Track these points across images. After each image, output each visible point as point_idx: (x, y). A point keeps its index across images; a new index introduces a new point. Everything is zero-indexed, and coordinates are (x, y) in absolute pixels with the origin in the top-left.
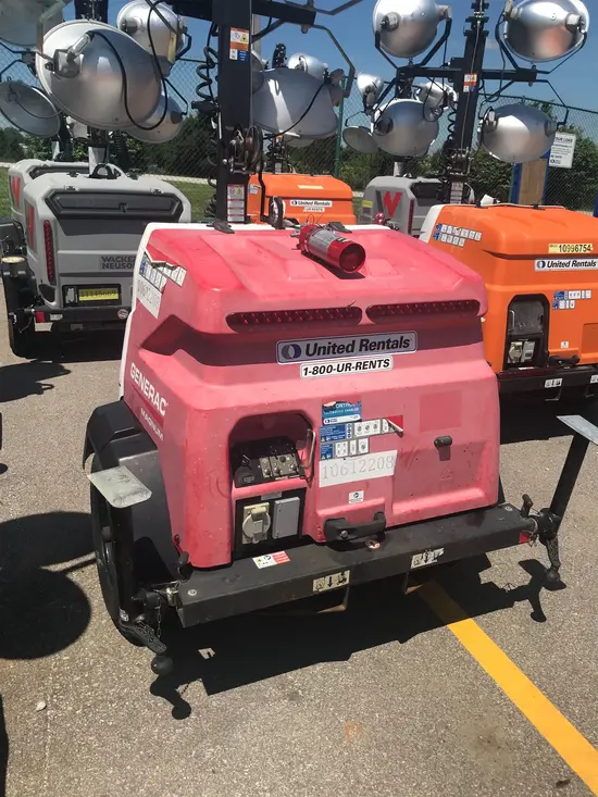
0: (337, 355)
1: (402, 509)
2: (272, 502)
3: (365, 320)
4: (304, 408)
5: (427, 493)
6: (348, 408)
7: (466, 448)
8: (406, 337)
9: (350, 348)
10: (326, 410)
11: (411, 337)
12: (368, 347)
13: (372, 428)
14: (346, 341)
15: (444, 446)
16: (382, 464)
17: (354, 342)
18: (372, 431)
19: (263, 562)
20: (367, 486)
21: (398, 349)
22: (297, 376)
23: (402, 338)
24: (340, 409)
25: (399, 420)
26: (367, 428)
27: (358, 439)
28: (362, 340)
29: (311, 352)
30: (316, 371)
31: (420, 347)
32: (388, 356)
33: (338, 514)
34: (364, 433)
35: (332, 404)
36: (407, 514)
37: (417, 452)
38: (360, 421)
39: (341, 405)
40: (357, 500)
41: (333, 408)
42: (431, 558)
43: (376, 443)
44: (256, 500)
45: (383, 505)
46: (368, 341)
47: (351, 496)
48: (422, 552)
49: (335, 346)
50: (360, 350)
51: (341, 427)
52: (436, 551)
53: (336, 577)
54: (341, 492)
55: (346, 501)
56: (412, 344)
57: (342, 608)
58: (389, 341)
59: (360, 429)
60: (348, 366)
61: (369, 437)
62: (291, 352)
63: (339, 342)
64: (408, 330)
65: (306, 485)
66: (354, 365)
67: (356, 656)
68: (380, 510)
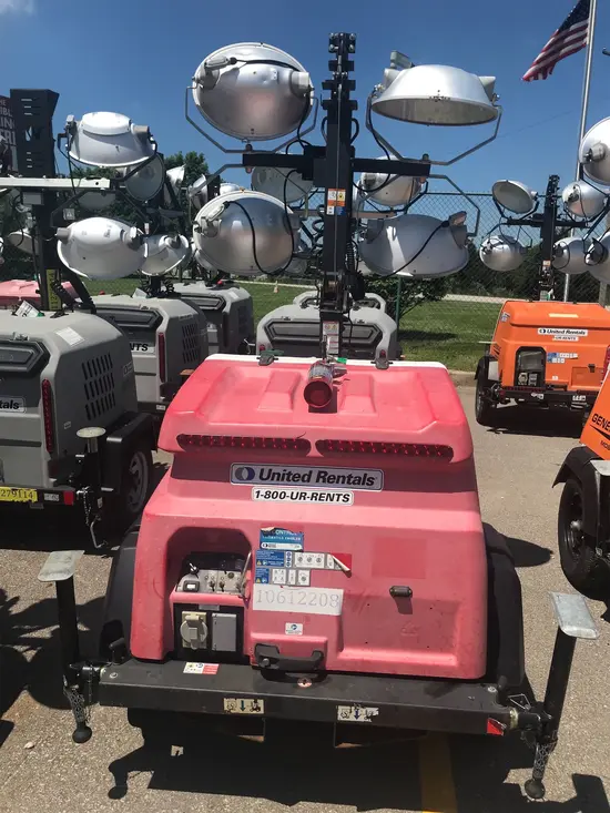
0: (292, 482)
1: (352, 654)
2: (209, 613)
3: (314, 452)
4: (242, 528)
5: (387, 644)
6: (289, 536)
7: (432, 605)
8: (370, 474)
9: (306, 478)
10: (266, 534)
11: (377, 475)
12: (325, 479)
13: (305, 559)
14: (303, 471)
15: (403, 598)
16: (328, 602)
17: (311, 472)
18: (314, 565)
19: (193, 668)
20: (307, 620)
21: (361, 486)
22: (249, 497)
23: (365, 475)
24: (281, 535)
25: (346, 559)
26: (309, 560)
27: (298, 569)
28: (320, 472)
29: (265, 476)
30: (268, 495)
31: (385, 488)
32: (350, 491)
33: (271, 641)
34: (305, 564)
35: (269, 529)
36: (355, 662)
37: (368, 597)
38: (301, 551)
39: (281, 532)
40: (294, 633)
41: (272, 533)
42: (363, 715)
43: (318, 578)
44: (193, 607)
45: (326, 644)
46: (326, 473)
47: (288, 626)
48: (351, 705)
49: (290, 474)
50: (317, 481)
51: (280, 554)
52: (369, 710)
53: (248, 702)
54: (277, 620)
55: (282, 630)
56: (378, 483)
57: (261, 739)
58: (350, 477)
59: (300, 559)
60: (303, 496)
61: (311, 570)
62: (245, 474)
63: (294, 470)
64: (371, 468)
65: (243, 605)
66: (309, 494)
67: (302, 805)
68: (322, 649)
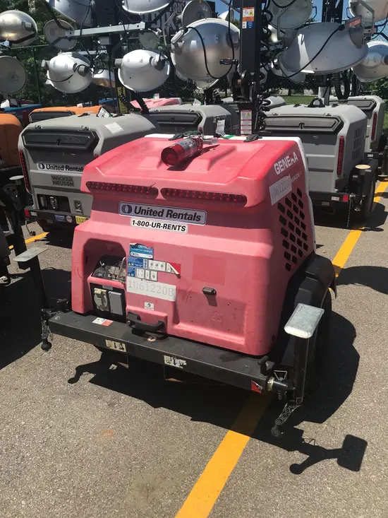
0: (152, 216)
2: (108, 290)
3: (160, 196)
4: (121, 242)
6: (145, 249)
7: (229, 303)
8: (199, 213)
9: (160, 214)
10: (133, 247)
11: (203, 214)
12: (172, 215)
13: (154, 264)
14: (159, 209)
15: (211, 295)
16: (167, 292)
17: (163, 210)
18: (160, 269)
19: (99, 321)
20: (156, 301)
21: (192, 221)
22: (128, 224)
23: (196, 214)
24: (141, 248)
25: (177, 267)
26: (157, 265)
27: (151, 270)
28: (169, 211)
29: (137, 211)
30: (139, 223)
31: (208, 223)
32: (186, 224)
33: (136, 311)
34: (154, 267)
35: (134, 244)
36: (183, 332)
37: (190, 292)
38: (152, 259)
39: (141, 246)
40: (149, 309)
41: (136, 246)
42: (179, 363)
43: (162, 277)
44: (100, 286)
45: (166, 317)
46: (172, 212)
47: (146, 304)
48: (171, 356)
49: (151, 210)
50: (167, 216)
51: (141, 260)
52: (181, 361)
53: (117, 344)
54: (141, 299)
55: (143, 306)
56: (203, 219)
57: (127, 366)
58: (186, 214)
59: (152, 264)
60: (158, 225)
61: (158, 271)
62: (127, 209)
63: (154, 208)
64: (200, 209)
65: (123, 288)
66: (162, 225)
68: (163, 321)
